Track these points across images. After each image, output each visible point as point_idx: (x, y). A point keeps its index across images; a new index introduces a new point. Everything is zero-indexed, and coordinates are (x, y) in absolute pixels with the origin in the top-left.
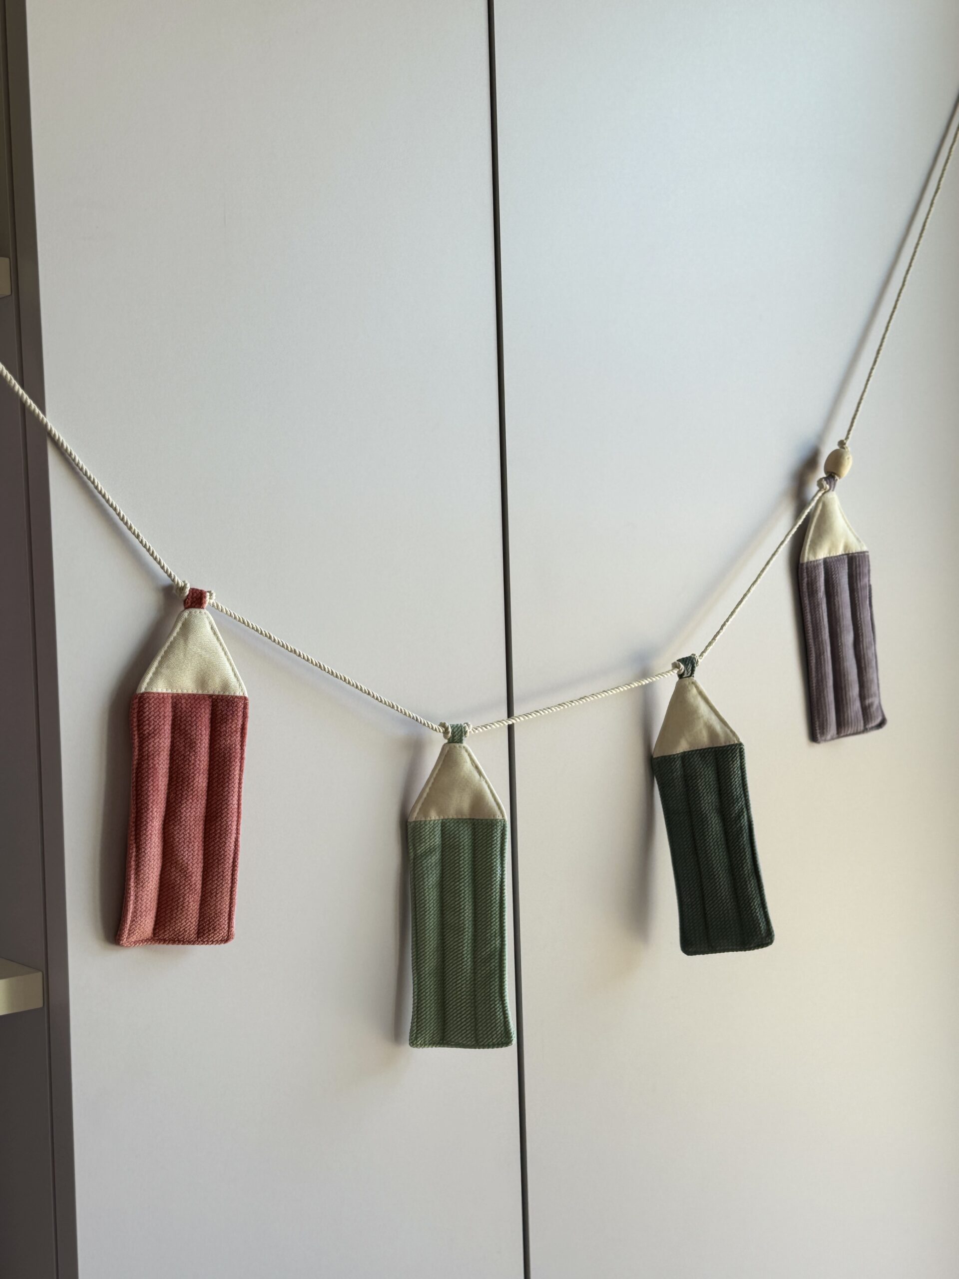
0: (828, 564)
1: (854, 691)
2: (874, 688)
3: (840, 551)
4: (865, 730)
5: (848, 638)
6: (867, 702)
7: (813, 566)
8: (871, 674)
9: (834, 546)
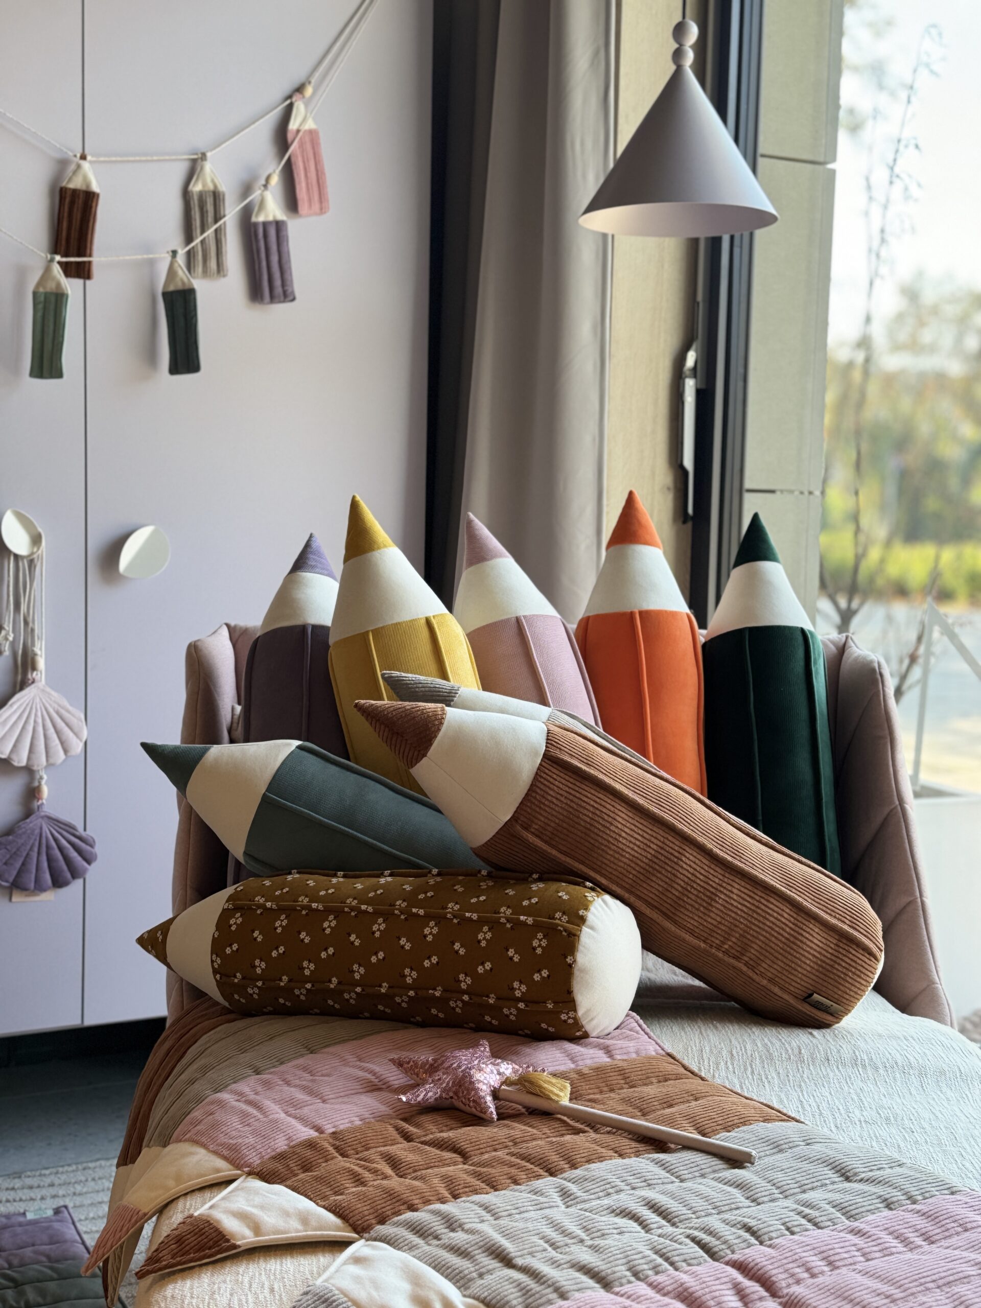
0: (265, 224)
1: (278, 282)
2: (288, 283)
3: (271, 218)
4: (284, 302)
5: (274, 258)
6: (286, 288)
7: (256, 225)
8: (287, 276)
9: (267, 216)
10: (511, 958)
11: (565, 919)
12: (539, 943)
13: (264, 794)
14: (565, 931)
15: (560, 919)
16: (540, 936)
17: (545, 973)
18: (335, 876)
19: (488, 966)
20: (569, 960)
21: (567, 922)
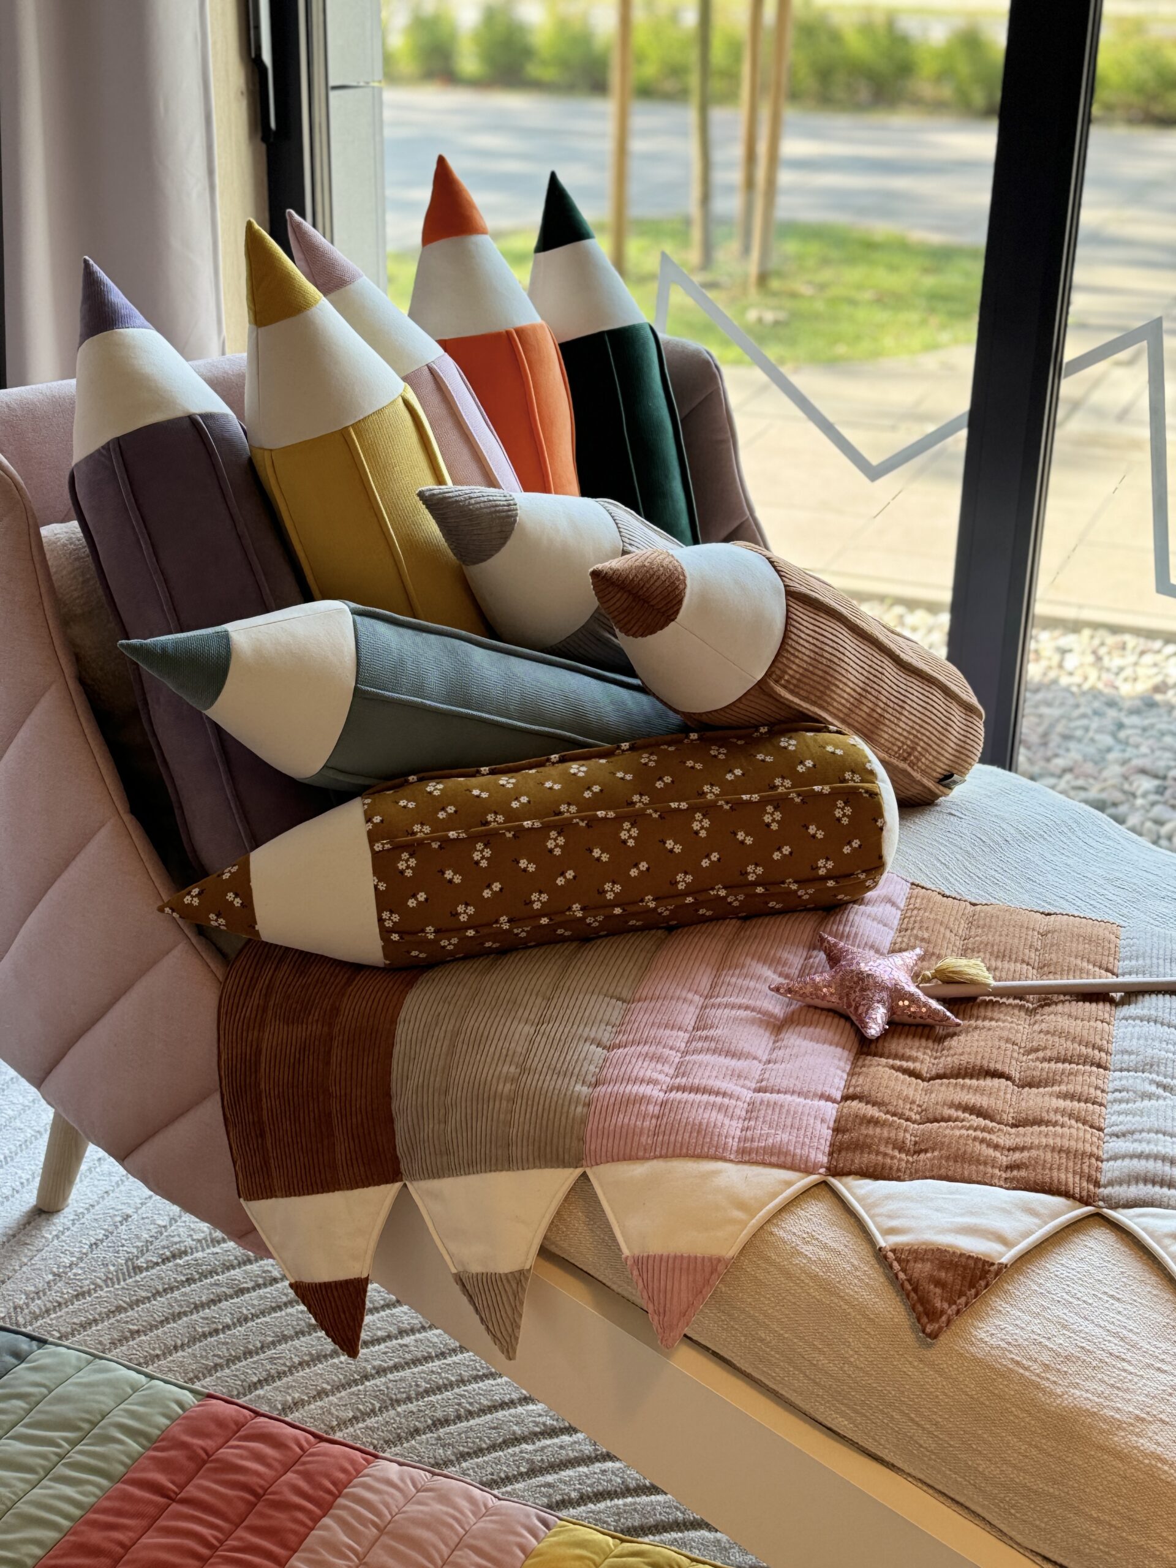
10: (814, 836)
11: (857, 778)
12: (842, 812)
13: (356, 688)
14: (867, 792)
15: (853, 780)
16: (840, 803)
17: (856, 843)
18: (478, 773)
19: (786, 850)
20: (879, 824)
21: (862, 781)
